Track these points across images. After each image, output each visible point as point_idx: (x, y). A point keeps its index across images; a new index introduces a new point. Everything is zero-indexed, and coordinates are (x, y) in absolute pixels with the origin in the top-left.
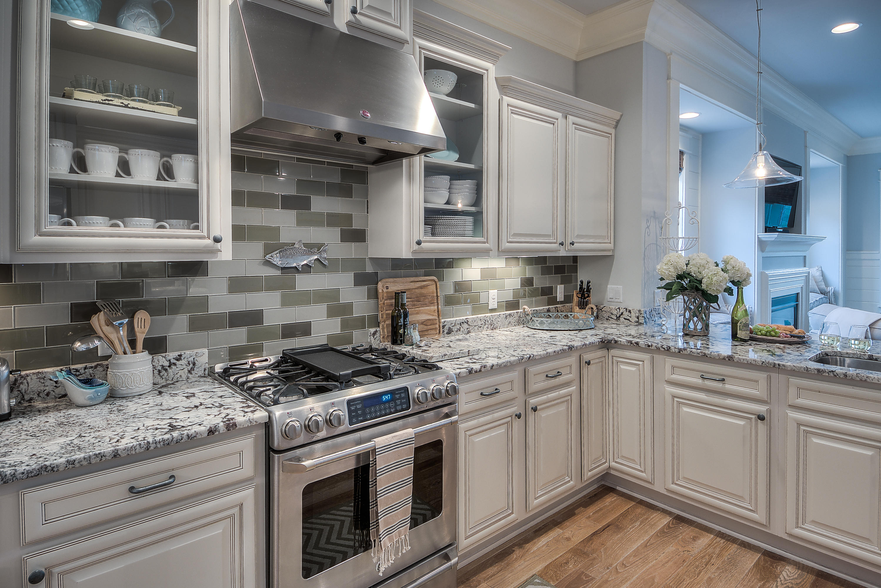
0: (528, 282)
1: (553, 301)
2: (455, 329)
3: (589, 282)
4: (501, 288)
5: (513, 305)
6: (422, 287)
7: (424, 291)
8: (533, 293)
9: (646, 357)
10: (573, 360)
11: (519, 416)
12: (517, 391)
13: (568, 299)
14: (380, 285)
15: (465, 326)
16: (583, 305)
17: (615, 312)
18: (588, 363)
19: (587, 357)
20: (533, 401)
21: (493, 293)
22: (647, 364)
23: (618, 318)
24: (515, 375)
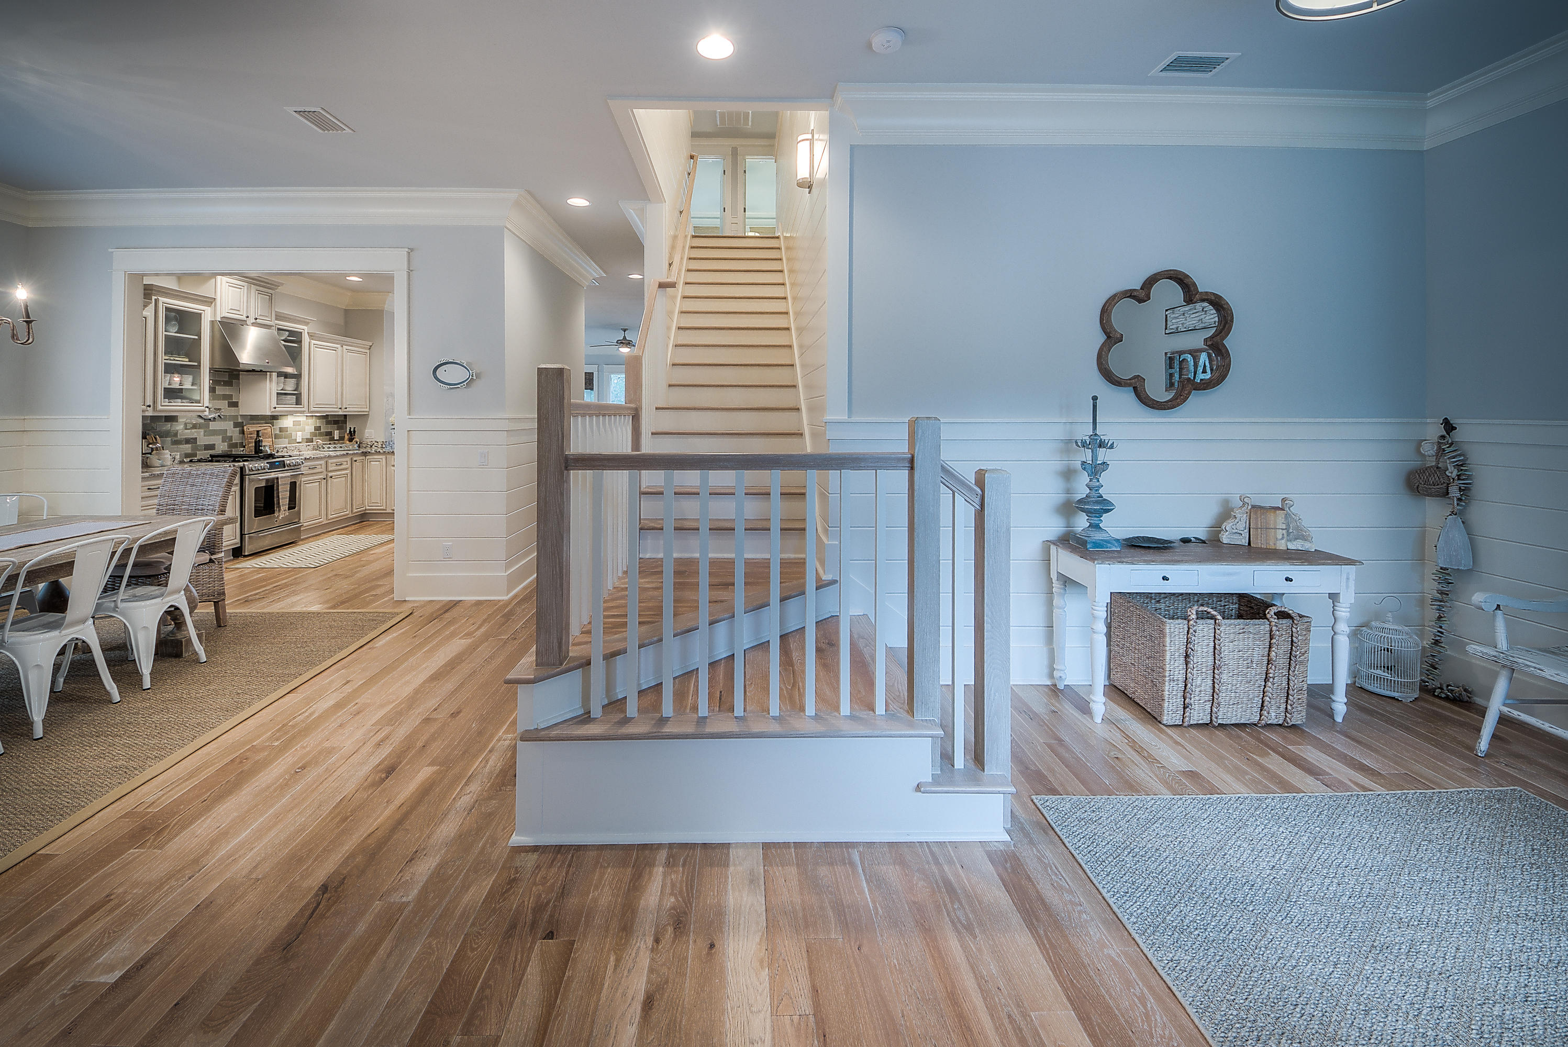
0: (318, 428)
1: (332, 439)
2: (280, 451)
3: (355, 428)
4: (303, 430)
5: (310, 440)
6: (265, 429)
7: (265, 431)
8: (321, 434)
9: (384, 457)
10: (348, 459)
11: (324, 479)
12: (323, 469)
13: (342, 438)
14: (245, 427)
15: (285, 449)
16: (351, 440)
17: (369, 443)
18: (356, 461)
19: (355, 459)
20: (330, 474)
21: (299, 434)
22: (384, 459)
23: (371, 446)
24: (322, 462)
